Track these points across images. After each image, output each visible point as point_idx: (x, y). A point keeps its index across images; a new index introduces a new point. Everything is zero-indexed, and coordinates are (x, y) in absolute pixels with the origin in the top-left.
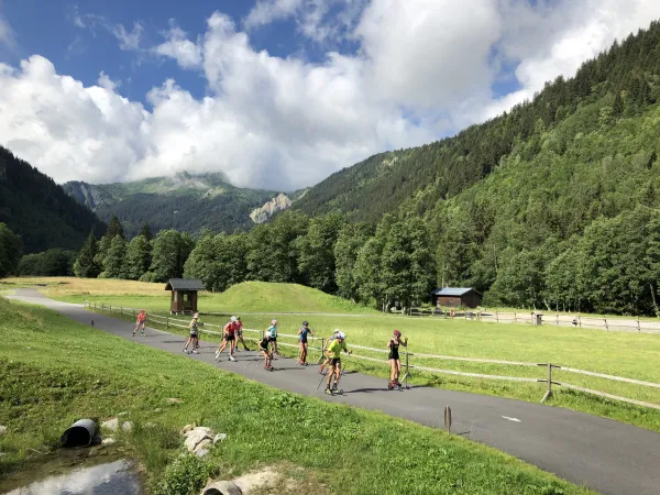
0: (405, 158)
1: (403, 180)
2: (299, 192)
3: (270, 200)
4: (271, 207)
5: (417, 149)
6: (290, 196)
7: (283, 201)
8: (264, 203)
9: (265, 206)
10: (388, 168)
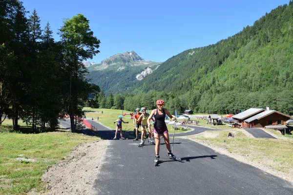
0: (197, 52)
1: (196, 62)
2: (155, 66)
3: (144, 71)
4: (144, 73)
5: (202, 48)
6: (152, 68)
7: (149, 71)
8: (141, 72)
9: (142, 73)
10: (191, 56)
